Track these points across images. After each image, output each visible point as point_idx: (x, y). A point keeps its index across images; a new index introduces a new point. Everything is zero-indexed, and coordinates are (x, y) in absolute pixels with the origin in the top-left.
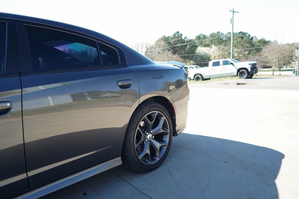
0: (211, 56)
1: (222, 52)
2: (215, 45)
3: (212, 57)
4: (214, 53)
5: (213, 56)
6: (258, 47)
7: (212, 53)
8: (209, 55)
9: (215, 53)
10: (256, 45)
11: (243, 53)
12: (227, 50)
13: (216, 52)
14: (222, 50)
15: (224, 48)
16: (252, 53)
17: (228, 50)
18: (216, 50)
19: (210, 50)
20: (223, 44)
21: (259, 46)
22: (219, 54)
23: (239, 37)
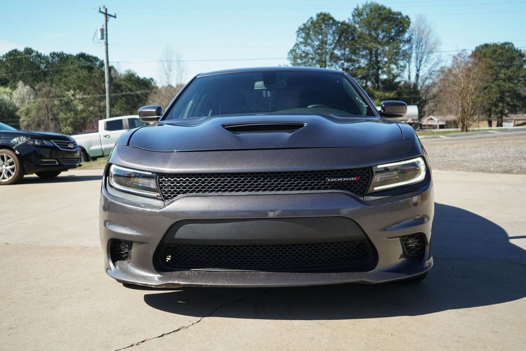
0: (17, 109)
1: (45, 99)
2: (24, 81)
3: (21, 112)
4: (23, 101)
5: (23, 109)
6: (129, 93)
7: (19, 101)
8: (10, 106)
9: (27, 101)
10: (124, 87)
11: (97, 105)
12: (58, 97)
13: (29, 99)
14: (47, 94)
15: (50, 92)
16: (119, 104)
17: (60, 96)
18: (29, 96)
19: (11, 94)
20: (46, 82)
21: (131, 90)
22: (37, 103)
23: (82, 67)
